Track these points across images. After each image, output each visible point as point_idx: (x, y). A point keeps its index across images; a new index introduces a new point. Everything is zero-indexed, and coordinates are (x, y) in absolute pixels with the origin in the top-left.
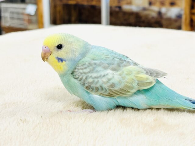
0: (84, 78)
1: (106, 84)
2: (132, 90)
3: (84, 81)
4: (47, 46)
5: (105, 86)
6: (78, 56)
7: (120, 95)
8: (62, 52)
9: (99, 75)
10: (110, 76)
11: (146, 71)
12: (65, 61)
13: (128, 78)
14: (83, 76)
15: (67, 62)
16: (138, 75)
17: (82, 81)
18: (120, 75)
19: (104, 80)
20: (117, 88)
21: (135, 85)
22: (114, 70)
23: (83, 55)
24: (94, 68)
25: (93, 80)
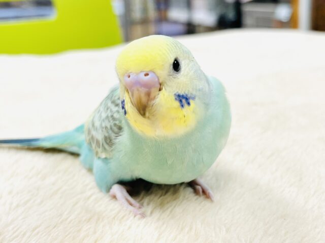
12: (193, 99)
15: (197, 100)
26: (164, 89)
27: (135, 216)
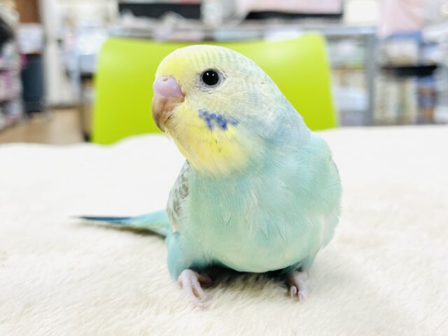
26: (186, 101)
27: (194, 308)
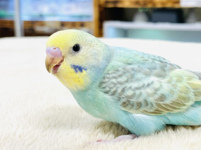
0: (119, 90)
1: (152, 96)
2: (188, 102)
3: (120, 94)
4: (58, 47)
5: (151, 99)
6: (102, 61)
7: (172, 111)
8: (80, 56)
9: (141, 84)
10: (156, 85)
11: (198, 76)
12: (86, 70)
13: (180, 85)
14: (118, 88)
15: (88, 71)
16: (190, 82)
17: (117, 95)
18: (169, 82)
19: (149, 90)
20: (168, 102)
21: (191, 95)
22: (159, 76)
23: (108, 59)
24: (133, 76)
25: (134, 92)
